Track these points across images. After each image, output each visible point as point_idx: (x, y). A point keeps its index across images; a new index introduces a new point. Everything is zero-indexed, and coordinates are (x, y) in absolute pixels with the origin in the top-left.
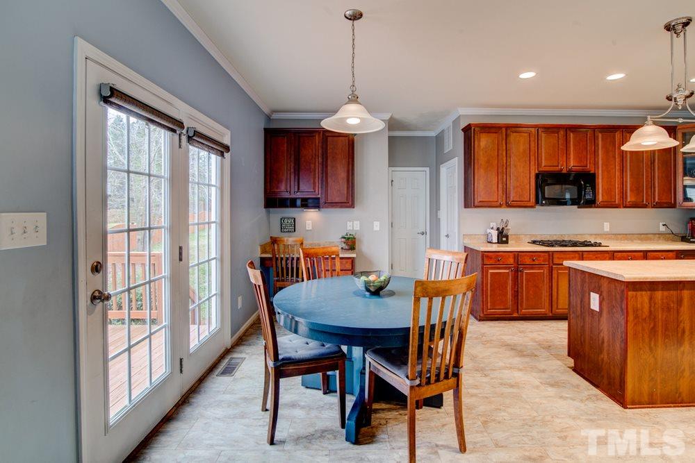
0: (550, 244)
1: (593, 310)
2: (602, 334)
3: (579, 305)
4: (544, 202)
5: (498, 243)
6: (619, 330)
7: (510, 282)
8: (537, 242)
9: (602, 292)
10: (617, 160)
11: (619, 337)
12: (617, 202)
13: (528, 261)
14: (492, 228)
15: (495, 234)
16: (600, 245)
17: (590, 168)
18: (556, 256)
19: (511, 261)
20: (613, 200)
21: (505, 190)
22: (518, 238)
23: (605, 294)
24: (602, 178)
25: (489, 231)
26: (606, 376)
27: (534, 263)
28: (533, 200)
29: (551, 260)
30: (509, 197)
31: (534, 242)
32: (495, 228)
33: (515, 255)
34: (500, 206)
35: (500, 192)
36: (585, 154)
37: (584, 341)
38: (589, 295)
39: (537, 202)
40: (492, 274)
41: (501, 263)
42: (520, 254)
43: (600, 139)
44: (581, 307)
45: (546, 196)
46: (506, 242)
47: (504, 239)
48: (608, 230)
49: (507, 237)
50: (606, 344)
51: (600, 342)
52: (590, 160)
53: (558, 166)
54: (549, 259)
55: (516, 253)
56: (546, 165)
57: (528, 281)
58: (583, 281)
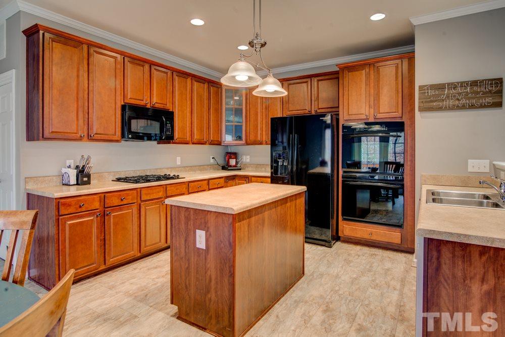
0: (137, 180)
1: (199, 249)
2: (209, 273)
3: (183, 246)
4: (130, 136)
5: (77, 184)
6: (227, 264)
7: (95, 231)
8: (122, 179)
9: (208, 228)
10: (188, 103)
11: (228, 272)
12: (188, 139)
13: (116, 201)
14: (69, 167)
15: (73, 174)
16: (178, 177)
17: (169, 107)
18: (143, 192)
19: (97, 205)
20: (186, 137)
21: (86, 120)
22: (100, 176)
23: (212, 230)
24: (178, 117)
25: (64, 170)
26: (213, 316)
27: (122, 203)
28: (119, 133)
29: (139, 197)
30: (92, 129)
31: (119, 180)
32: (72, 166)
33: (100, 197)
34: (80, 139)
35: (81, 122)
36: (166, 92)
37: (189, 284)
38: (195, 233)
39: (123, 136)
40: (71, 226)
41: (83, 209)
42: (106, 195)
43: (177, 82)
44: (186, 247)
45: (133, 130)
46: (88, 183)
47: (85, 179)
48: (180, 164)
49: (89, 176)
50: (213, 282)
51: (207, 281)
52: (169, 98)
53: (143, 100)
54: (137, 196)
55: (103, 195)
56: (132, 97)
57: (116, 224)
58: (187, 219)
